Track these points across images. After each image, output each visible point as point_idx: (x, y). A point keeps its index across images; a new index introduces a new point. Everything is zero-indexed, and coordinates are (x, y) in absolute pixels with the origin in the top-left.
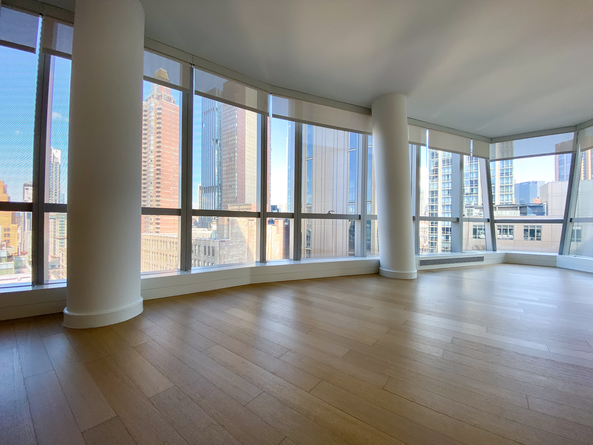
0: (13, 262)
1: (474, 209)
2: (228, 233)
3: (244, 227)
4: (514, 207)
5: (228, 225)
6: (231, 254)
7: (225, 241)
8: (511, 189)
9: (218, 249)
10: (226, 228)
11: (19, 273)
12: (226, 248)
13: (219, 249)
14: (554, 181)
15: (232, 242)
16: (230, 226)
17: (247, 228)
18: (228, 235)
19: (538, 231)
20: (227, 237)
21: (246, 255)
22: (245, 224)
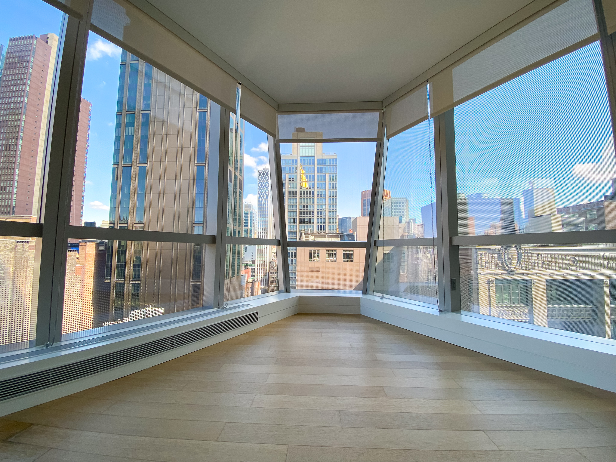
1: (310, 235)
4: (337, 236)
8: (336, 221)
14: (361, 216)
19: (352, 254)
22: (9, 248)
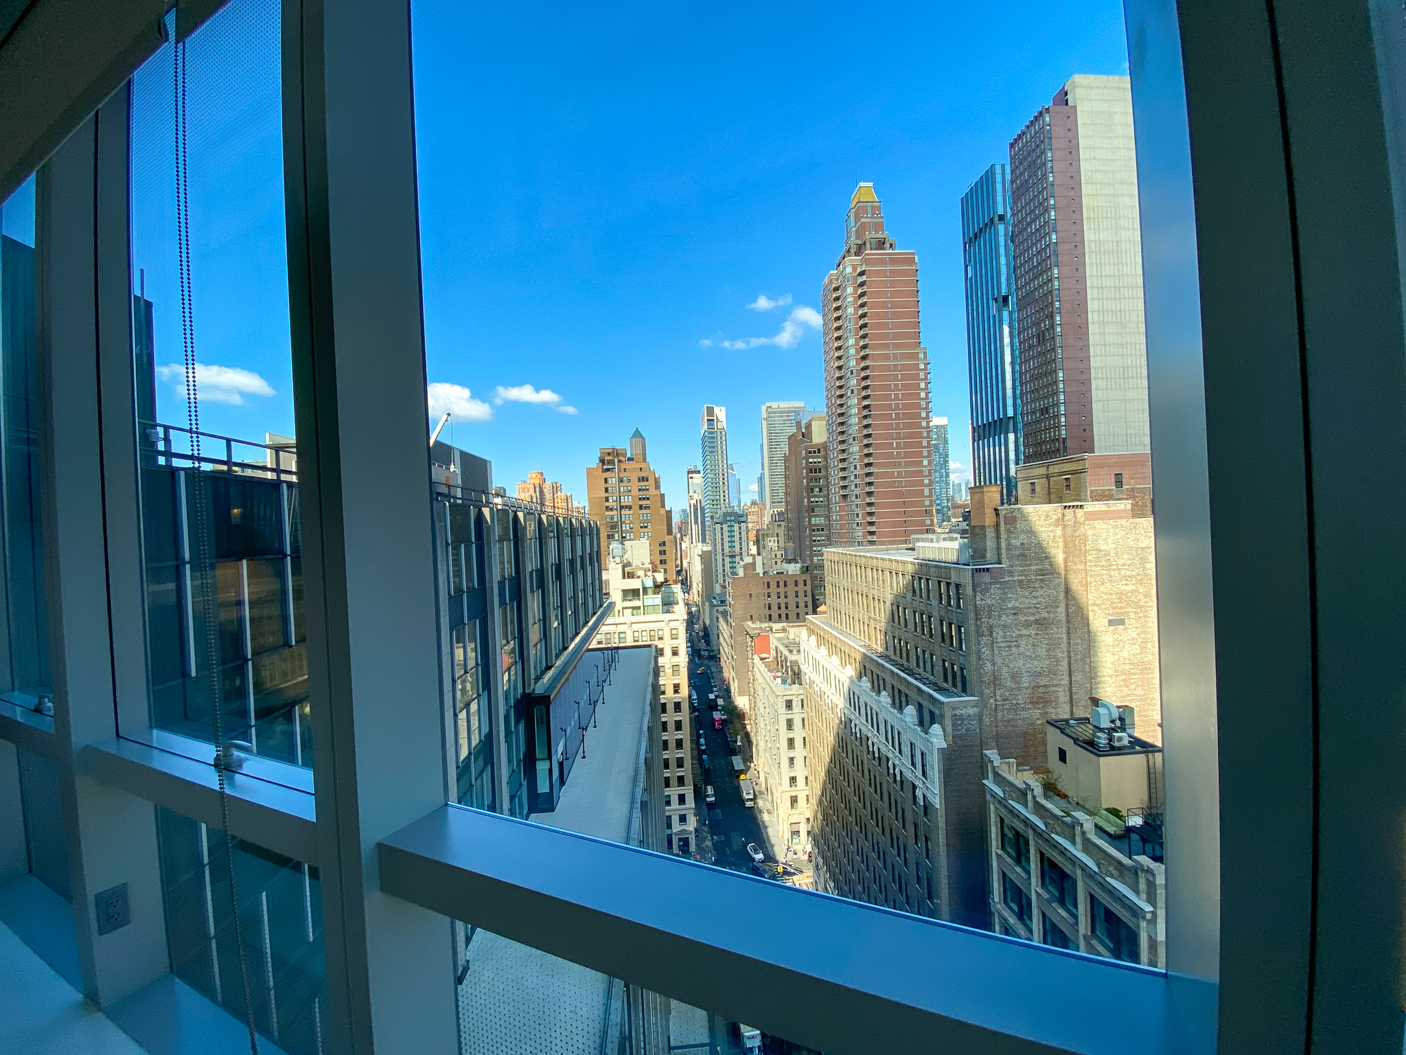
0: (660, 596)
2: (999, 548)
3: (1050, 529)
5: (998, 525)
6: (1010, 605)
7: (988, 569)
9: (969, 590)
10: (990, 533)
11: (668, 612)
12: (995, 590)
13: (974, 590)
15: (1011, 574)
16: (1002, 528)
17: (1059, 531)
18: (999, 554)
20: (996, 556)
21: (1062, 609)
22: (1053, 520)
